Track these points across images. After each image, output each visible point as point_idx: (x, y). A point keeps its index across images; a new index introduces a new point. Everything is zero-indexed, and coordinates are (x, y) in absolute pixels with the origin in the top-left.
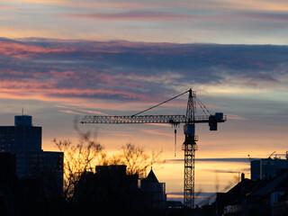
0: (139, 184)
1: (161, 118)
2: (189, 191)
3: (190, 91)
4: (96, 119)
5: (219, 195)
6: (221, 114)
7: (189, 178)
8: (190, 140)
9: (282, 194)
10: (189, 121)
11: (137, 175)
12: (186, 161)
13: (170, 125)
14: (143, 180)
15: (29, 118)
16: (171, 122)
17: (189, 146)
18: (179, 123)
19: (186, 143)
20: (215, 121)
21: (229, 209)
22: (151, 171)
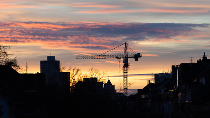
0: (103, 86)
1: (112, 56)
2: (126, 89)
3: (126, 43)
4: (83, 57)
5: (139, 90)
6: (140, 54)
7: (126, 82)
8: (126, 66)
9: (166, 89)
10: (126, 57)
11: (102, 82)
12: (124, 76)
13: (117, 59)
14: (105, 84)
15: (53, 57)
16: (117, 57)
17: (126, 68)
18: (120, 58)
19: (124, 67)
20: (137, 57)
21: (143, 96)
22: (109, 80)
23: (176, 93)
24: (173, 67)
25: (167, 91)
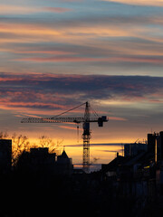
0: (56, 159)
1: (69, 119)
2: (86, 163)
3: (87, 103)
4: (30, 120)
5: (103, 165)
6: (105, 117)
7: (86, 155)
8: (87, 133)
9: (139, 165)
10: (86, 121)
11: (55, 154)
12: (84, 145)
14: (59, 157)
16: (75, 121)
18: (80, 122)
19: (84, 134)
20: (101, 121)
21: (109, 174)
22: (64, 152)
23: (153, 171)
24: (150, 136)
25: (142, 167)
